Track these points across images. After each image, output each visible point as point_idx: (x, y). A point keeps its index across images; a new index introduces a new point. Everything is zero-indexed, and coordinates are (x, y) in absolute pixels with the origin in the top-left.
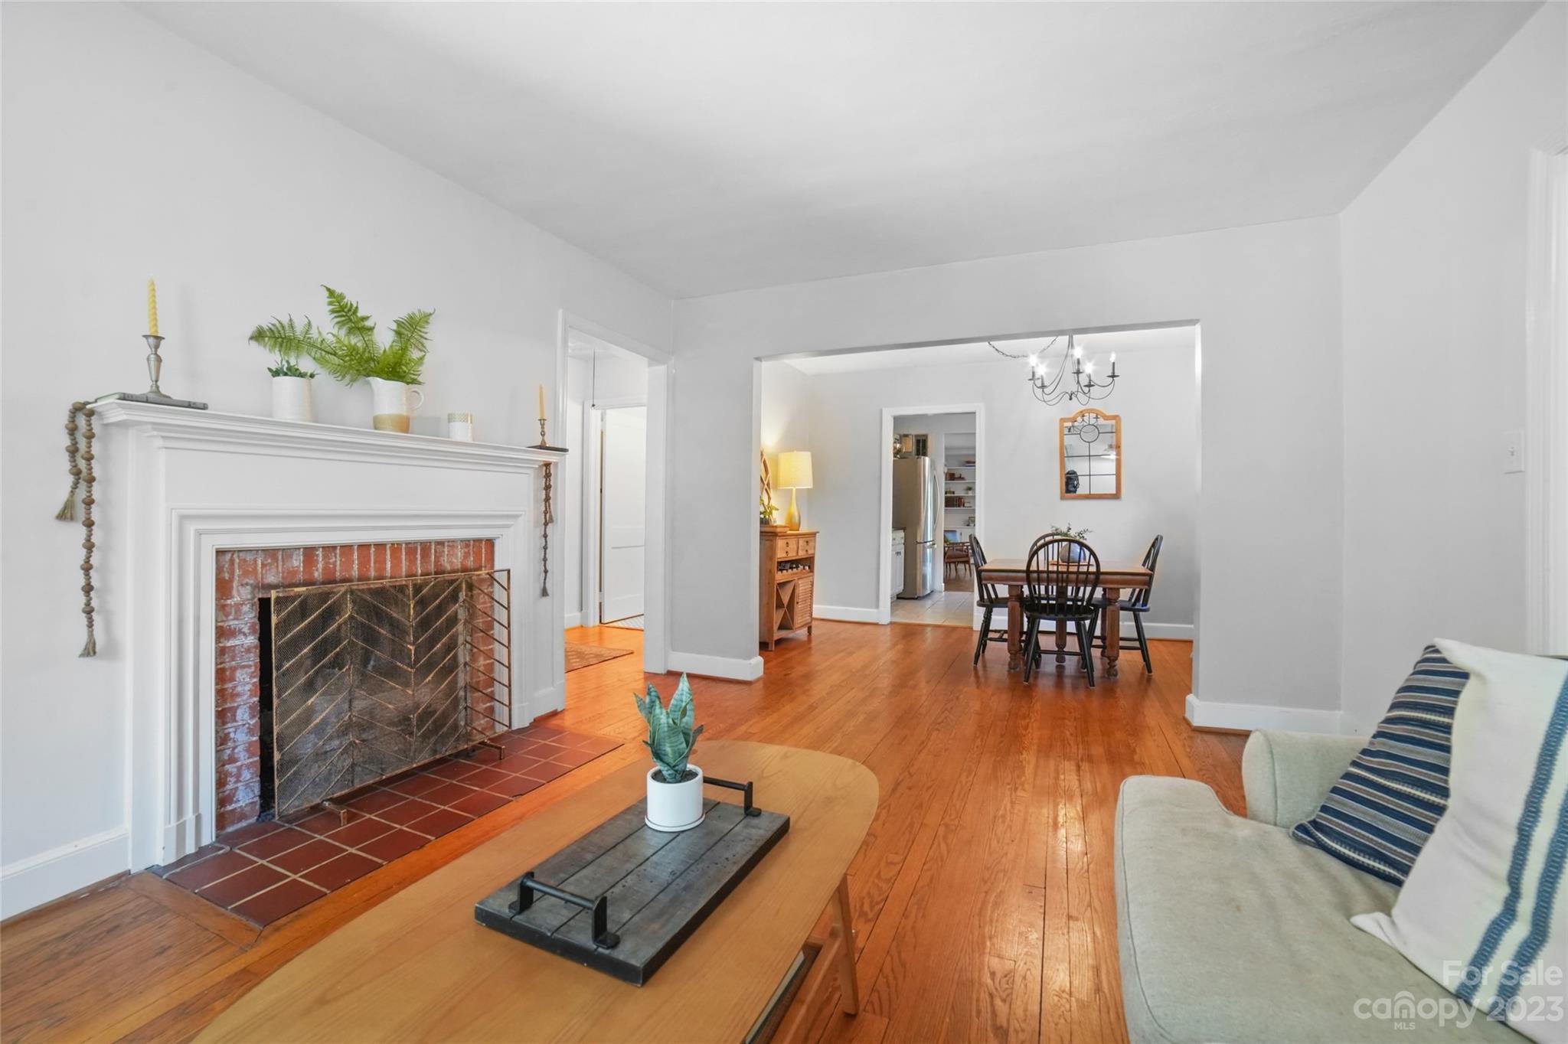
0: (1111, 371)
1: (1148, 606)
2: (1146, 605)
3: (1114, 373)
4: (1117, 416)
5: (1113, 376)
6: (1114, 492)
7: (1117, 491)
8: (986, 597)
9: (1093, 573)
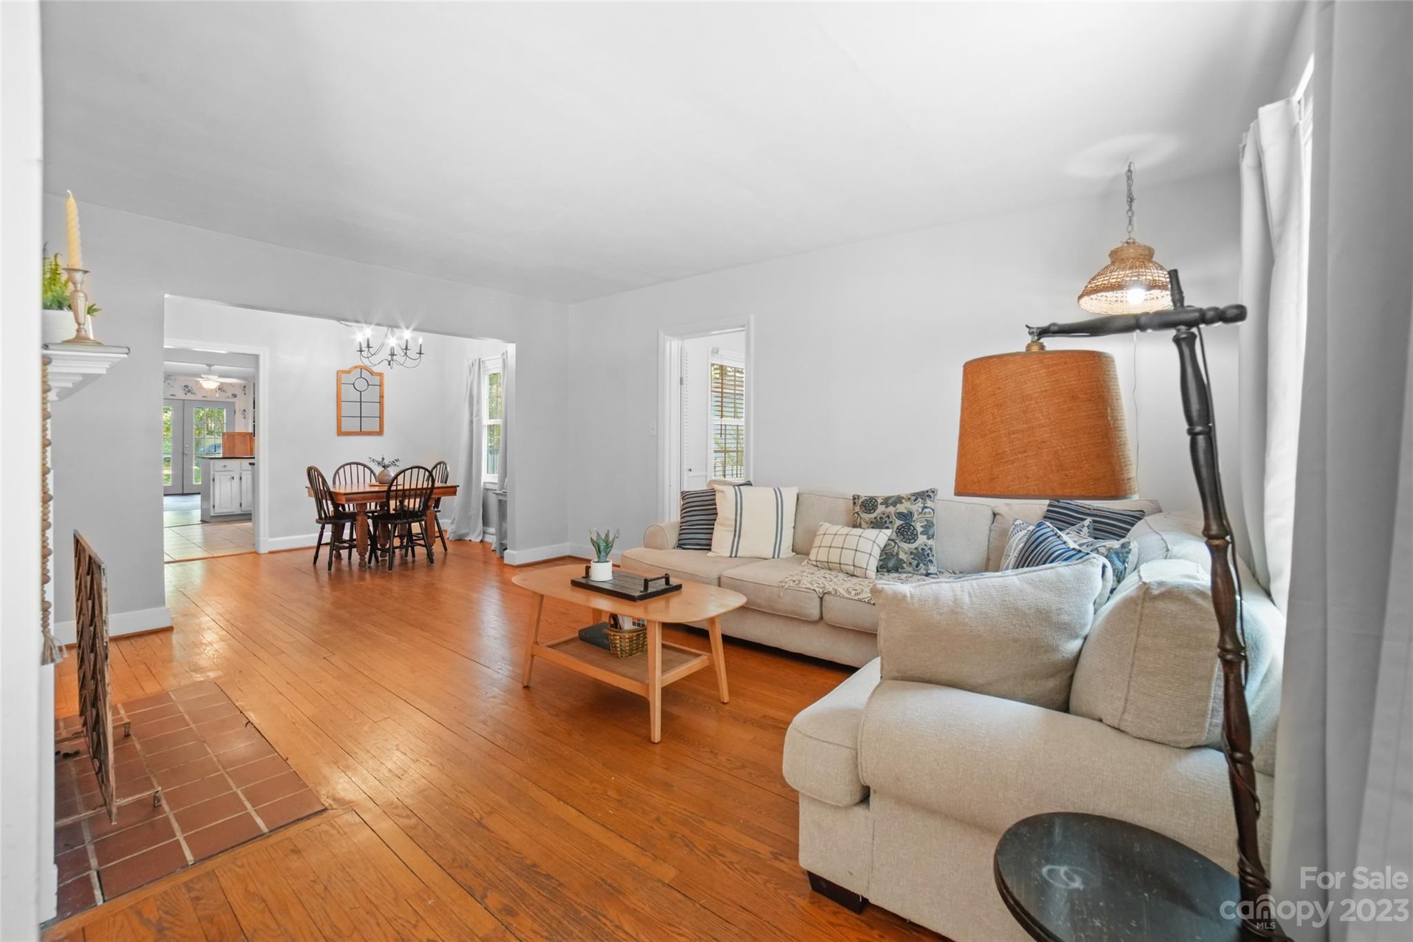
0: (419, 349)
1: (439, 509)
2: (438, 508)
3: (421, 351)
4: (382, 374)
5: (420, 353)
6: (378, 430)
7: (380, 429)
8: (323, 516)
9: (400, 490)
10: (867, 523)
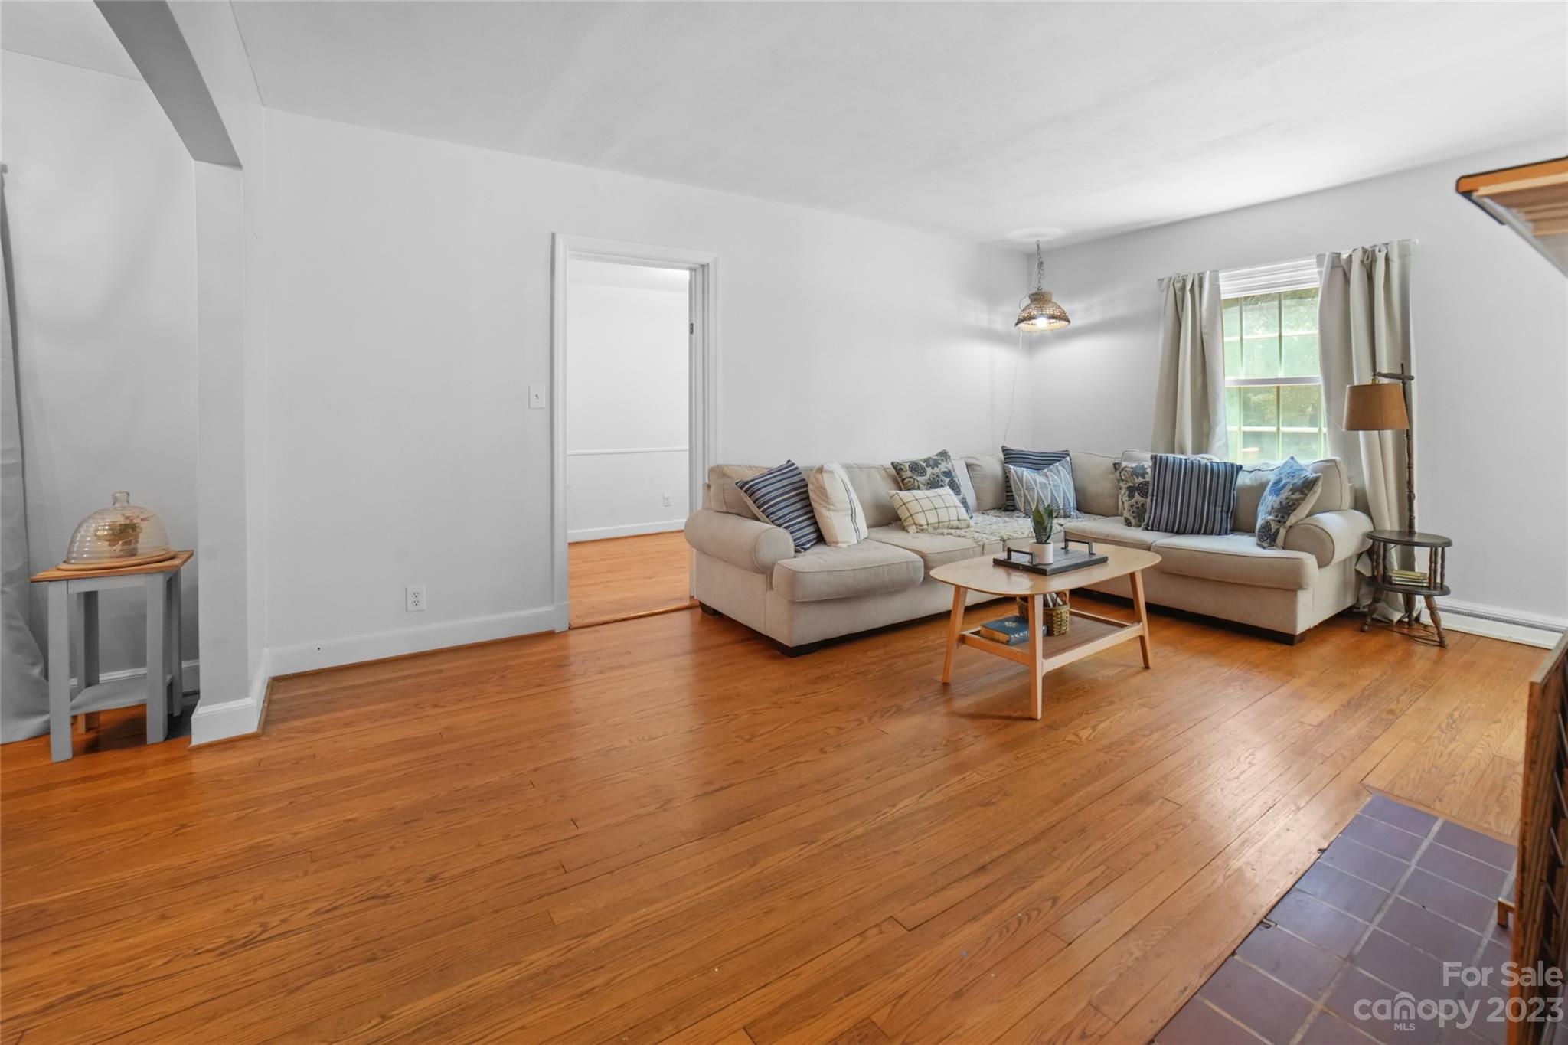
10: (924, 485)
